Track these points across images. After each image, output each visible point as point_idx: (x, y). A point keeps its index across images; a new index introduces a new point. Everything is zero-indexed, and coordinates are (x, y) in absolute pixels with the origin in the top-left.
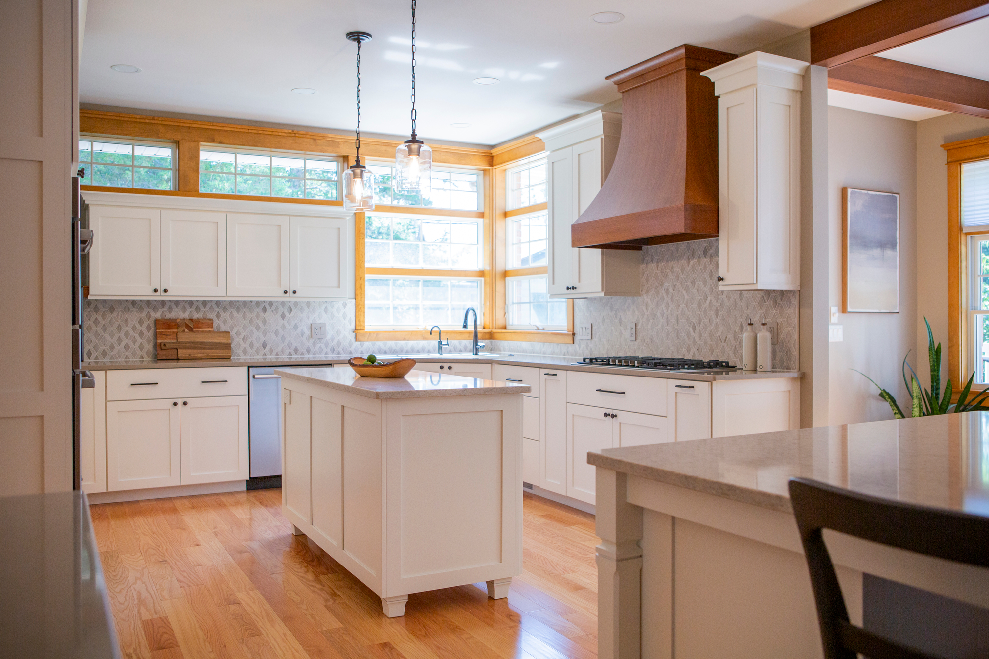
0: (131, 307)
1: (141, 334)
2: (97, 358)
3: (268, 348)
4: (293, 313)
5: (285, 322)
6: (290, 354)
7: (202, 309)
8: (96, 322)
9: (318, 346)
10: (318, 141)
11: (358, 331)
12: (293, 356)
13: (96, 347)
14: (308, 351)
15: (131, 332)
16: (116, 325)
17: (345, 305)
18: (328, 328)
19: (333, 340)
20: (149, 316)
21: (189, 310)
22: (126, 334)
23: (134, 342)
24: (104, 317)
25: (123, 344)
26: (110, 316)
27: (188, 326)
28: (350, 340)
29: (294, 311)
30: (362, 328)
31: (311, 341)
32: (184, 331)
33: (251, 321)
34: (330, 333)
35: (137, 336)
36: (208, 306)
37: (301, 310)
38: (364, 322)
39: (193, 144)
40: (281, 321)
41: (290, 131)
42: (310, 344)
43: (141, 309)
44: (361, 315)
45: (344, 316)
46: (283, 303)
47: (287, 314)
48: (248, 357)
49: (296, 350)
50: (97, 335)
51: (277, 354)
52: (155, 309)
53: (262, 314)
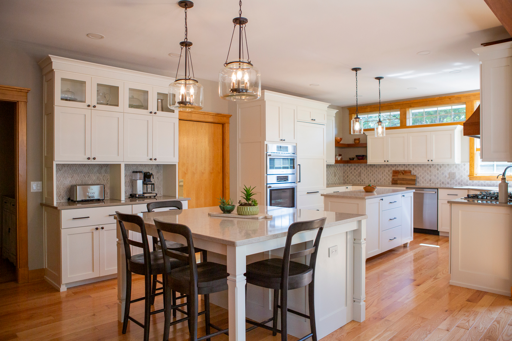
0: (386, 166)
1: (389, 175)
2: (376, 182)
3: (432, 181)
4: (442, 168)
5: (439, 172)
6: (440, 184)
7: (408, 167)
8: (376, 171)
9: (452, 181)
10: (451, 99)
11: (471, 176)
12: (447, 185)
13: (376, 179)
14: (448, 183)
15: (386, 174)
16: (382, 172)
17: (464, 165)
18: (457, 174)
19: (459, 179)
20: (391, 169)
21: (404, 167)
22: (385, 175)
23: (387, 178)
24: (378, 169)
25: (384, 178)
26: (380, 169)
27: (402, 173)
28: (467, 180)
29: (442, 167)
30: (472, 174)
31: (449, 179)
32: (401, 174)
33: (425, 171)
34: (458, 176)
35: (388, 176)
36: (410, 166)
37: (445, 167)
38: (474, 172)
39: (404, 110)
40: (437, 171)
41: (439, 97)
42: (449, 180)
43: (389, 167)
44: (472, 169)
45: (464, 169)
46: (428, 165)
47: (439, 168)
48: (424, 184)
49: (443, 183)
50: (377, 175)
51: (435, 184)
52: (393, 167)
53: (429, 169)
